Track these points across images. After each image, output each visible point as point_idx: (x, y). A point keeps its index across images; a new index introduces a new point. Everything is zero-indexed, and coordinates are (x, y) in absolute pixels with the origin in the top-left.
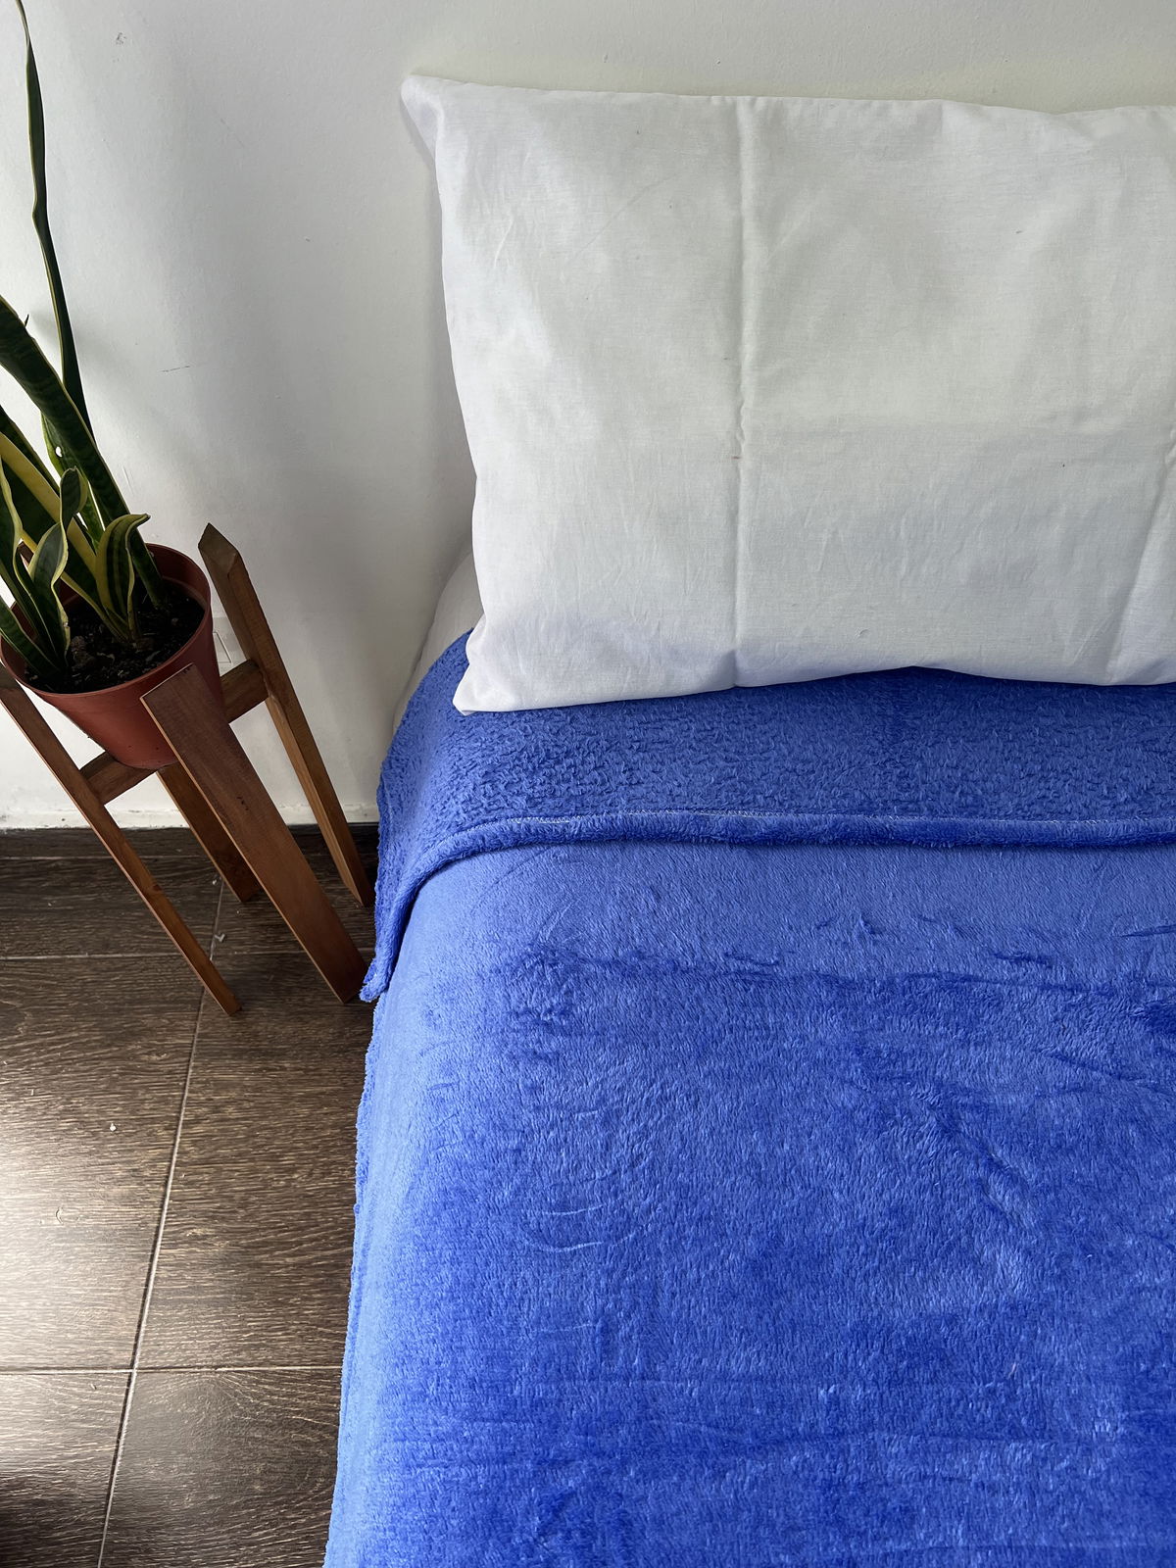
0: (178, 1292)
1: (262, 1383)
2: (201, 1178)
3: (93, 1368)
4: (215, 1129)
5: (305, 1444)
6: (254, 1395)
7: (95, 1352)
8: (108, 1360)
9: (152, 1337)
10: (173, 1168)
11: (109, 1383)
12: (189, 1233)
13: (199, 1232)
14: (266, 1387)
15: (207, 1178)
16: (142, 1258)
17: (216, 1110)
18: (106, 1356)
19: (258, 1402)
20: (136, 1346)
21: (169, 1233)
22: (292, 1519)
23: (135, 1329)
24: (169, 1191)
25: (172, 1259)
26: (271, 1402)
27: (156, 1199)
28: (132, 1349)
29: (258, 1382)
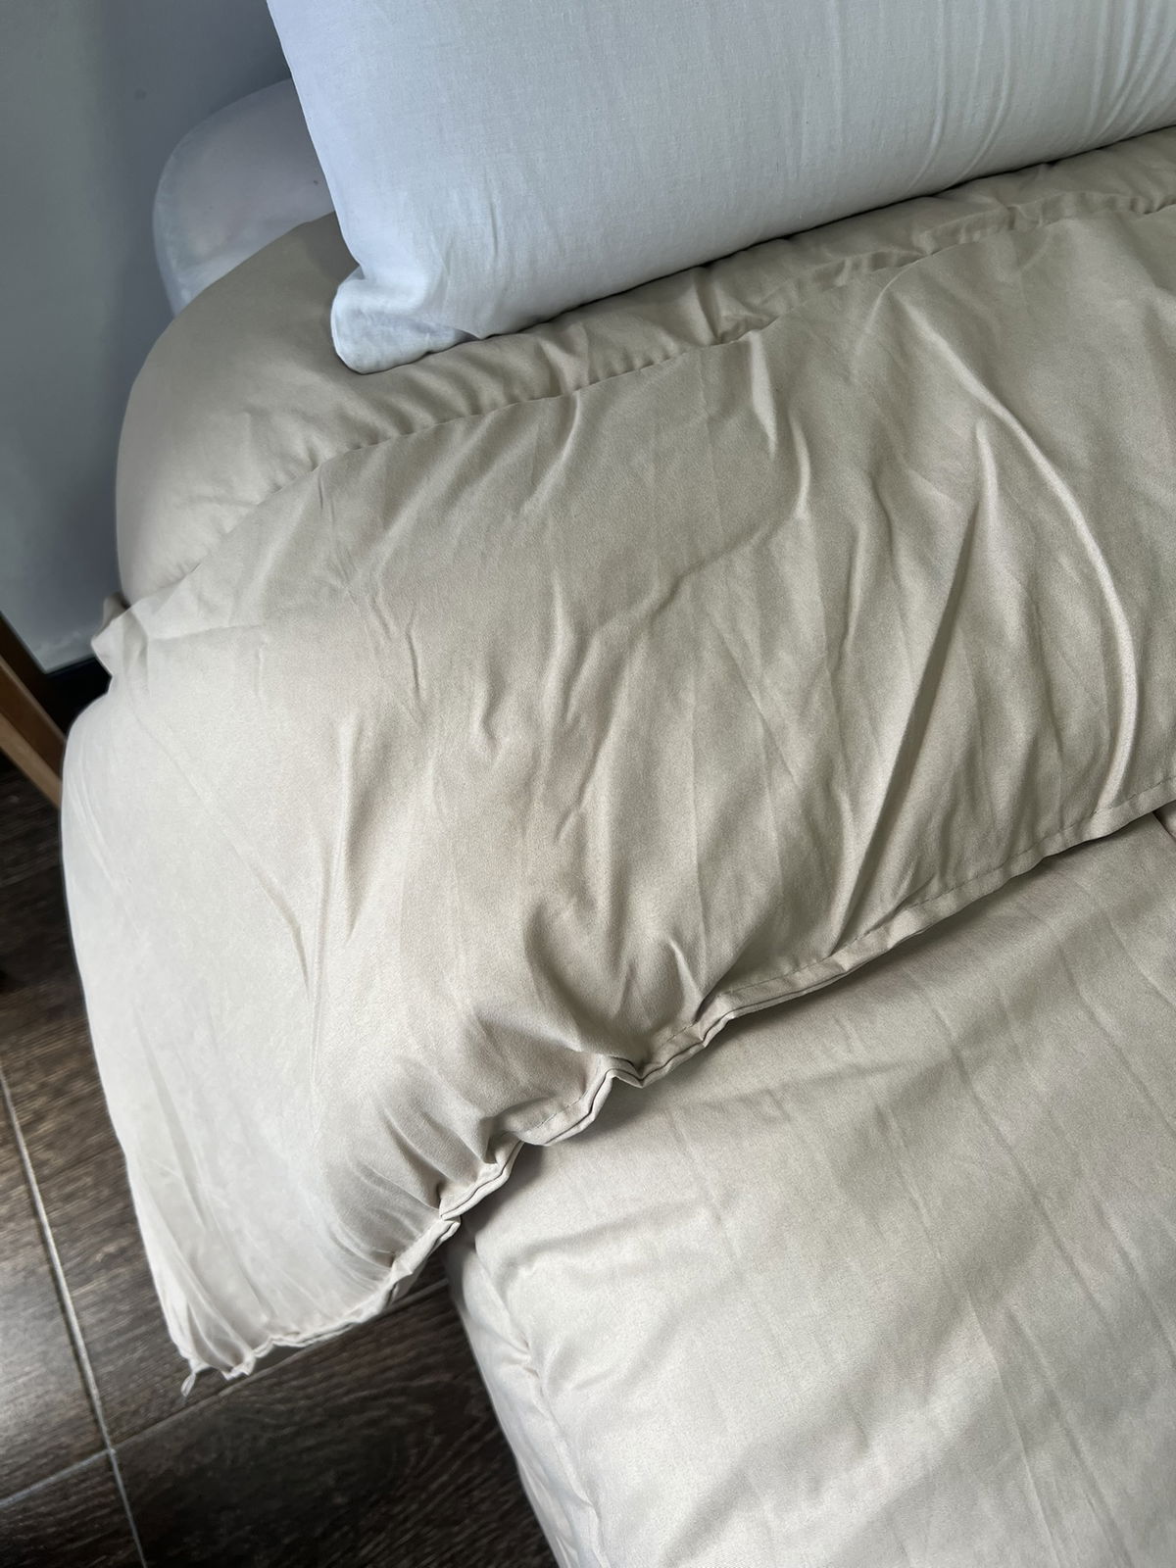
0: (120, 1333)
1: (287, 1382)
2: (80, 1184)
3: (52, 1473)
4: (68, 1117)
5: (372, 1423)
6: (281, 1401)
7: (45, 1454)
8: (67, 1454)
9: (113, 1400)
10: (35, 1188)
11: (83, 1481)
12: (99, 1257)
13: (111, 1248)
14: (294, 1383)
15: (89, 1180)
16: (50, 1316)
17: (58, 1092)
18: (64, 1451)
19: (289, 1406)
20: (96, 1421)
21: (70, 1269)
22: (401, 1512)
23: (85, 1403)
24: (44, 1219)
25: (91, 1299)
26: (308, 1397)
27: (32, 1236)
28: (92, 1427)
29: (280, 1384)
